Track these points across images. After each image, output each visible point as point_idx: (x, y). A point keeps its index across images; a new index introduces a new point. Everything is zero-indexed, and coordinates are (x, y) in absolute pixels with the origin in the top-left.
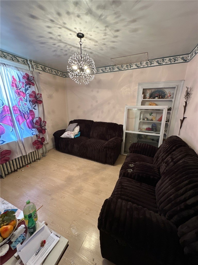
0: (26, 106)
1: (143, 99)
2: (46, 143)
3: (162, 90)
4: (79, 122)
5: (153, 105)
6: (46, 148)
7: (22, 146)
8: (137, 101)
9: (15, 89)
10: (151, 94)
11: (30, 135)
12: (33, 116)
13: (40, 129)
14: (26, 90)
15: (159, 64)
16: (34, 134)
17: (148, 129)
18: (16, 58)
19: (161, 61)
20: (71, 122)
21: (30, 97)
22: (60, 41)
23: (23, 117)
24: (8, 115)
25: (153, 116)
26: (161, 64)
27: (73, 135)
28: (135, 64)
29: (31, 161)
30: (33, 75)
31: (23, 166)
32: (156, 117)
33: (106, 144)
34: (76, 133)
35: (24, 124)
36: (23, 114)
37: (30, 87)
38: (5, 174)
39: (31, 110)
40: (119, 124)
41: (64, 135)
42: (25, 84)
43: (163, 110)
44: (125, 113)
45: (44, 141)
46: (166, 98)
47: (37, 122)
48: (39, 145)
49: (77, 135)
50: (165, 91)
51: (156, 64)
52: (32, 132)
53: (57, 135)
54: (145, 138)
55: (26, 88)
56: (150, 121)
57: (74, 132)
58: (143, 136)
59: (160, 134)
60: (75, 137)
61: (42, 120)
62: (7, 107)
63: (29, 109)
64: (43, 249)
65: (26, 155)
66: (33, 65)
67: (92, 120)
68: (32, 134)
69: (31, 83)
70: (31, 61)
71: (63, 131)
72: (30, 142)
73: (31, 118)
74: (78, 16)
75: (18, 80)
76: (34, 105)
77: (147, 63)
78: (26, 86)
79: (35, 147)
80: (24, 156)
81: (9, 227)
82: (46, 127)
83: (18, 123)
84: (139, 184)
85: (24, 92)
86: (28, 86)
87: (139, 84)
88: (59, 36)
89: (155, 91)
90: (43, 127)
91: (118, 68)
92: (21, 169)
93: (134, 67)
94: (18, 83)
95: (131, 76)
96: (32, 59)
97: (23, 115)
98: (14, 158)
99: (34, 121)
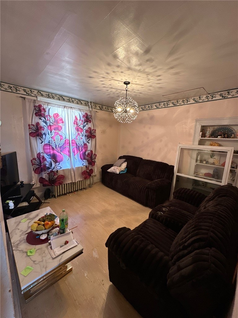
0: (82, 139)
1: (202, 137)
2: (94, 175)
3: (229, 127)
4: (127, 158)
5: (215, 145)
6: (93, 180)
7: (73, 174)
8: (194, 139)
9: (76, 126)
10: (213, 132)
11: (81, 165)
12: (86, 149)
13: (90, 161)
14: (84, 126)
15: (223, 97)
16: (84, 164)
17: (207, 175)
18: (80, 101)
19: (225, 94)
20: (120, 158)
21: (86, 132)
22: (112, 88)
23: (78, 149)
24: (67, 146)
25: (215, 160)
26: (225, 97)
27: (119, 170)
28: (193, 98)
29: (78, 189)
30: (91, 114)
31: (71, 192)
32: (220, 160)
33: (149, 184)
34: (122, 169)
35: (78, 155)
36: (78, 146)
37: (87, 124)
38: (58, 195)
39: (85, 144)
40: (170, 164)
41: (110, 170)
42: (84, 121)
43: (227, 152)
44: (177, 152)
45: (92, 173)
46: (232, 138)
47: (88, 154)
48: (87, 176)
49: (123, 171)
50: (232, 129)
51: (218, 97)
52: (83, 162)
53: (105, 168)
54: (203, 185)
55: (84, 125)
56: (210, 164)
57: (120, 168)
58: (201, 183)
59: (222, 182)
60: (121, 173)
61: (94, 153)
62: (68, 141)
63: (84, 142)
64: (65, 246)
65: (75, 183)
66: (92, 105)
67: (141, 157)
68: (83, 164)
69: (89, 121)
70: (91, 102)
71: (111, 166)
72: (80, 171)
73: (84, 150)
74: (122, 72)
75: (79, 119)
76: (88, 140)
77: (207, 97)
78: (84, 123)
79: (83, 176)
80: (73, 183)
81: (50, 223)
82: (96, 160)
83: (73, 153)
84: (165, 228)
85: (82, 128)
86: (86, 123)
87: (197, 121)
88: (110, 85)
89: (218, 129)
90: (93, 159)
91: (173, 103)
92: (69, 194)
93: (192, 101)
94: (78, 121)
95: (188, 111)
96: (92, 101)
97: (78, 148)
98: (65, 183)
99: (87, 153)
